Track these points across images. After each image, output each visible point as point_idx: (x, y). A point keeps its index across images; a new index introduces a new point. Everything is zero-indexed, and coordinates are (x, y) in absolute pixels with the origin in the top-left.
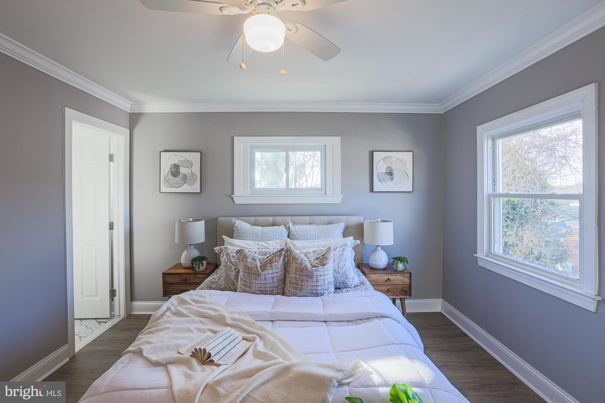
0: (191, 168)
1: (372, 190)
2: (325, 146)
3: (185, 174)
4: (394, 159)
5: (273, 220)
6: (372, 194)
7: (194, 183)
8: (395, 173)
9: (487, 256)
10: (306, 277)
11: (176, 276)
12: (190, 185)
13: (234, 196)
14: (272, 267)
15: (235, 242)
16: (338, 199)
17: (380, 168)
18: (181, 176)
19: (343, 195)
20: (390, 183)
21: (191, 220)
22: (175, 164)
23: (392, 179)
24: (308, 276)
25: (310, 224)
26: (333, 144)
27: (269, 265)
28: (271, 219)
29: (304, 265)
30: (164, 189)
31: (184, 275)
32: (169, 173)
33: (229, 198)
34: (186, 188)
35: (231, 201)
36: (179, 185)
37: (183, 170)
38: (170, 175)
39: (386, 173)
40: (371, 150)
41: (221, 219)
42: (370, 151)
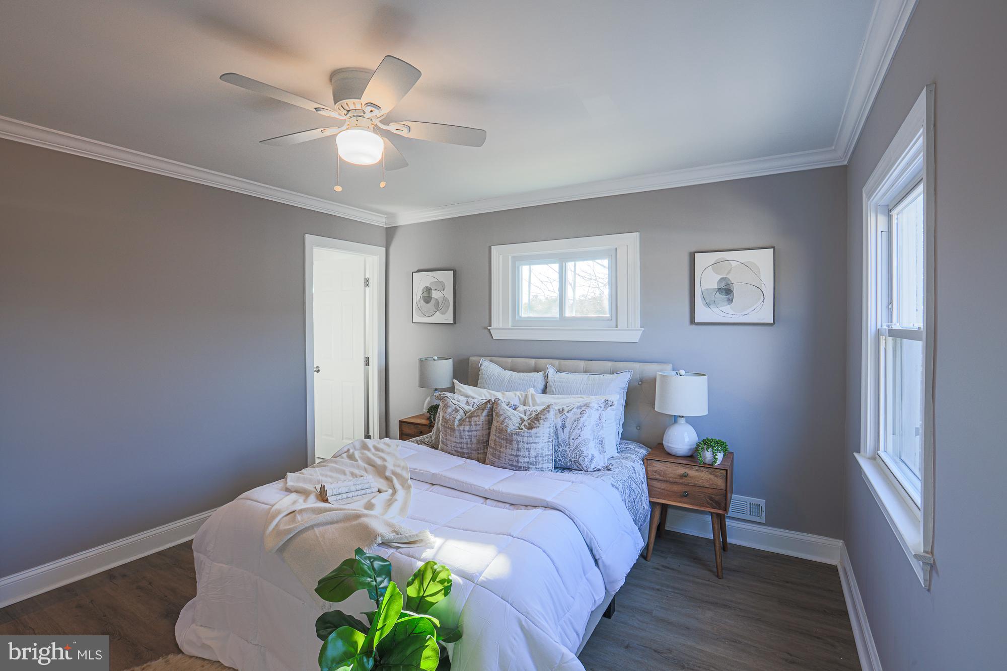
0: (443, 292)
1: (692, 321)
2: (616, 249)
3: (437, 299)
4: (734, 264)
5: (535, 363)
6: (694, 327)
7: (446, 312)
8: (736, 289)
11: (412, 426)
12: (443, 314)
13: (492, 329)
14: (470, 422)
15: (463, 389)
16: (634, 336)
17: (707, 280)
18: (433, 302)
19: (643, 329)
20: (727, 308)
21: (436, 358)
22: (427, 287)
23: (730, 301)
24: (507, 440)
25: (585, 372)
26: (627, 246)
27: (467, 420)
28: (532, 362)
29: (505, 424)
30: (417, 319)
31: (420, 426)
32: (422, 299)
33: (486, 331)
34: (438, 318)
35: (489, 334)
36: (433, 313)
37: (435, 294)
38: (422, 302)
39: (719, 289)
40: (693, 250)
41: (472, 359)
42: (689, 253)
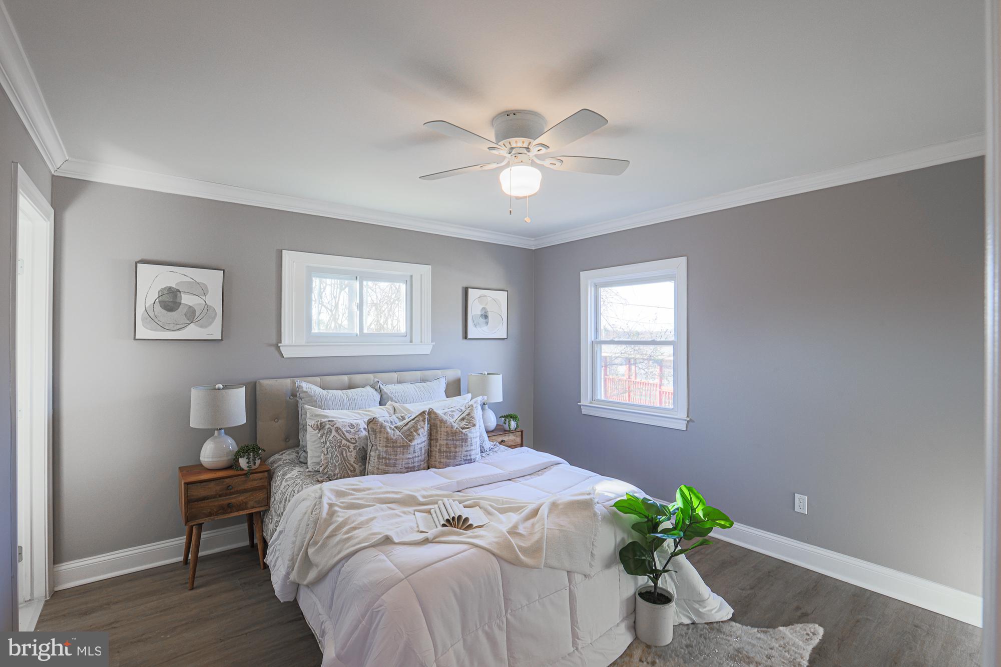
0: (204, 298)
1: (465, 337)
2: (411, 276)
3: (190, 307)
4: (489, 299)
6: (465, 341)
7: (210, 324)
8: (490, 315)
9: (591, 403)
10: (460, 441)
11: (212, 484)
12: (201, 327)
13: (282, 346)
14: (419, 435)
15: (328, 413)
16: (426, 349)
17: (474, 309)
18: (182, 310)
19: (434, 343)
20: (485, 328)
21: (221, 386)
22: (170, 288)
23: (487, 323)
24: (462, 439)
26: (421, 275)
28: (345, 378)
29: (455, 428)
30: (143, 332)
31: (226, 480)
32: (157, 304)
33: (273, 349)
34: (192, 332)
35: (277, 353)
36: (179, 326)
37: (186, 300)
38: (158, 307)
39: (481, 315)
40: (465, 285)
41: (262, 381)
42: (463, 288)
